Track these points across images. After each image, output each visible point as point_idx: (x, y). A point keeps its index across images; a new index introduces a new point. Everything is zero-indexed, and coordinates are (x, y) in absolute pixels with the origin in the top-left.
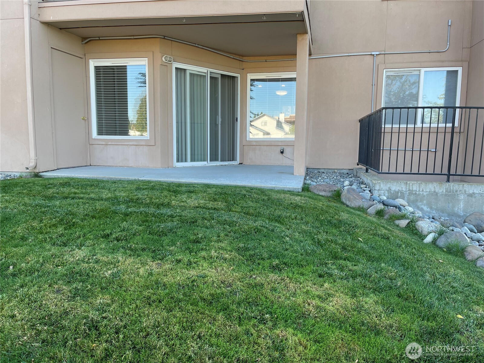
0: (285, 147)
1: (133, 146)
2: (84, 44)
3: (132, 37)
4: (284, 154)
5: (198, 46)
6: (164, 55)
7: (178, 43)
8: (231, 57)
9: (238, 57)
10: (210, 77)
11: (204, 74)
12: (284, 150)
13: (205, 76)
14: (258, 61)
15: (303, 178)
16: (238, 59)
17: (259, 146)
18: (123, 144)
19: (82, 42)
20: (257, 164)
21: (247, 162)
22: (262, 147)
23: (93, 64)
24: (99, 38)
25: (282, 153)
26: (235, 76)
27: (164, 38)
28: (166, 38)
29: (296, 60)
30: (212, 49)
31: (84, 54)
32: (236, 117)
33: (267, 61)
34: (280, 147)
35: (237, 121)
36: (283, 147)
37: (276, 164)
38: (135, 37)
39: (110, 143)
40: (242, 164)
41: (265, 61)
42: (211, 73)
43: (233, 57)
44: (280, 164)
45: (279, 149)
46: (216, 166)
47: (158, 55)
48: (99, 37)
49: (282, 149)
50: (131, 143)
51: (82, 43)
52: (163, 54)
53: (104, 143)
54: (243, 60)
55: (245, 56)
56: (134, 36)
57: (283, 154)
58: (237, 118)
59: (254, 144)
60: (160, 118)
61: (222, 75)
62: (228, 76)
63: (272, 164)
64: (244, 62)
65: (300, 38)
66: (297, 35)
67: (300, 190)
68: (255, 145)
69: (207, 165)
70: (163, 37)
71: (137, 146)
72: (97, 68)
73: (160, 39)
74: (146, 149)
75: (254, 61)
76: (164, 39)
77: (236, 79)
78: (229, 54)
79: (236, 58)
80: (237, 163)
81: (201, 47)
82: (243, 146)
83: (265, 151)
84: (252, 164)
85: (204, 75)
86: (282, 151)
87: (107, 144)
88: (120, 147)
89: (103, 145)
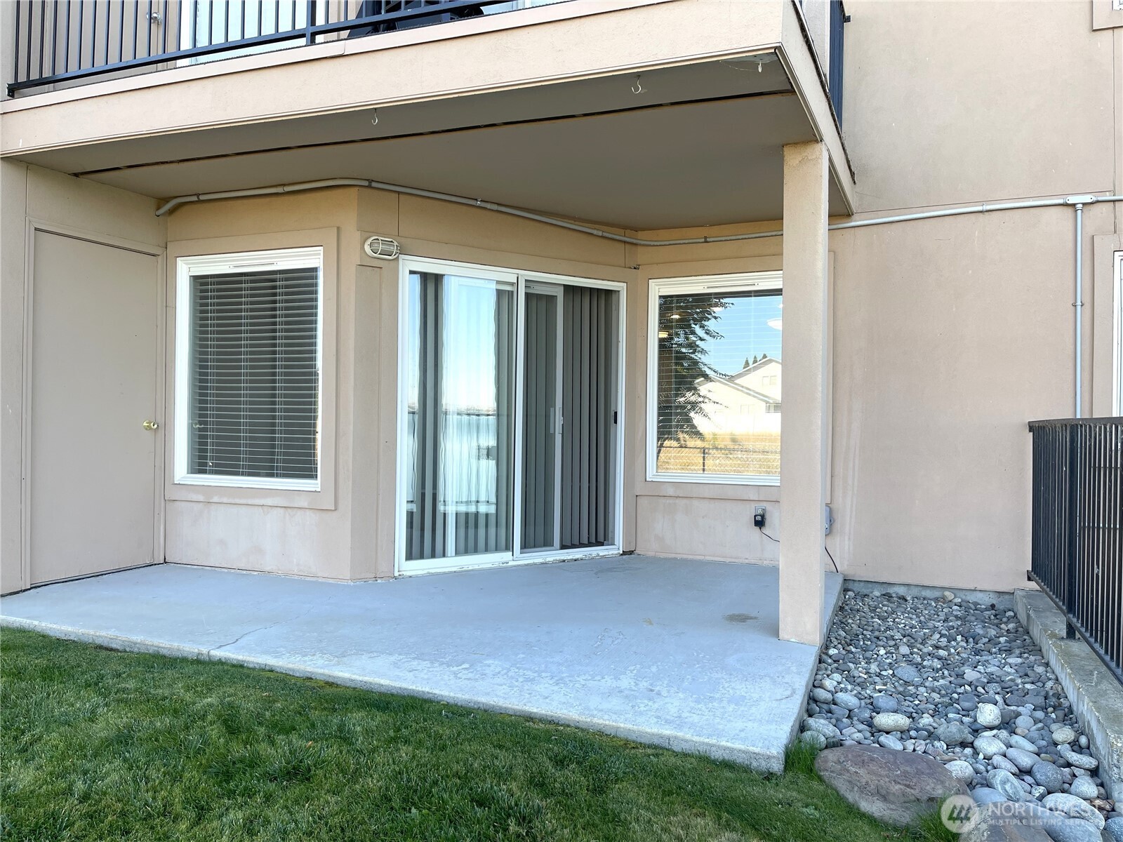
0: (768, 507)
1: (279, 509)
2: (163, 214)
3: (280, 190)
4: (766, 530)
5: (484, 205)
6: (370, 237)
7: (419, 199)
8: (595, 232)
9: (622, 231)
10: (527, 295)
11: (508, 288)
12: (767, 516)
13: (512, 292)
14: (681, 242)
15: (811, 660)
16: (618, 237)
17: (685, 501)
18: (250, 502)
19: (158, 209)
20: (679, 557)
21: (648, 547)
22: (695, 502)
23: (186, 269)
24: (198, 198)
25: (760, 522)
26: (612, 291)
27: (370, 187)
28: (374, 184)
29: (782, 235)
30: (530, 213)
31: (164, 245)
32: (613, 408)
33: (708, 240)
34: (753, 505)
35: (616, 422)
36: (764, 505)
37: (741, 561)
38: (288, 189)
39: (216, 499)
40: (631, 553)
41: (703, 240)
42: (529, 284)
43: (600, 233)
44: (753, 561)
45: (749, 512)
46: (542, 564)
47: (352, 235)
48: (198, 195)
49: (760, 512)
50: (269, 501)
51: (158, 213)
52: (368, 234)
53: (201, 498)
54: (635, 241)
55: (643, 230)
56: (284, 185)
57: (763, 529)
58: (616, 413)
59: (671, 491)
60: (351, 428)
61: (568, 289)
62: (591, 291)
63: (728, 560)
64: (640, 249)
65: (792, 159)
66: (785, 149)
67: (777, 766)
68: (671, 494)
69: (511, 563)
70: (366, 183)
71: (289, 510)
72: (200, 282)
73: (360, 189)
74: (311, 518)
75: (667, 243)
76: (369, 191)
77: (614, 297)
78: (587, 225)
79: (610, 236)
80: (616, 552)
81: (495, 207)
82: (633, 500)
83: (703, 517)
84: (663, 556)
85: (509, 291)
86: (759, 518)
87: (209, 498)
88: (243, 510)
89: (201, 504)
